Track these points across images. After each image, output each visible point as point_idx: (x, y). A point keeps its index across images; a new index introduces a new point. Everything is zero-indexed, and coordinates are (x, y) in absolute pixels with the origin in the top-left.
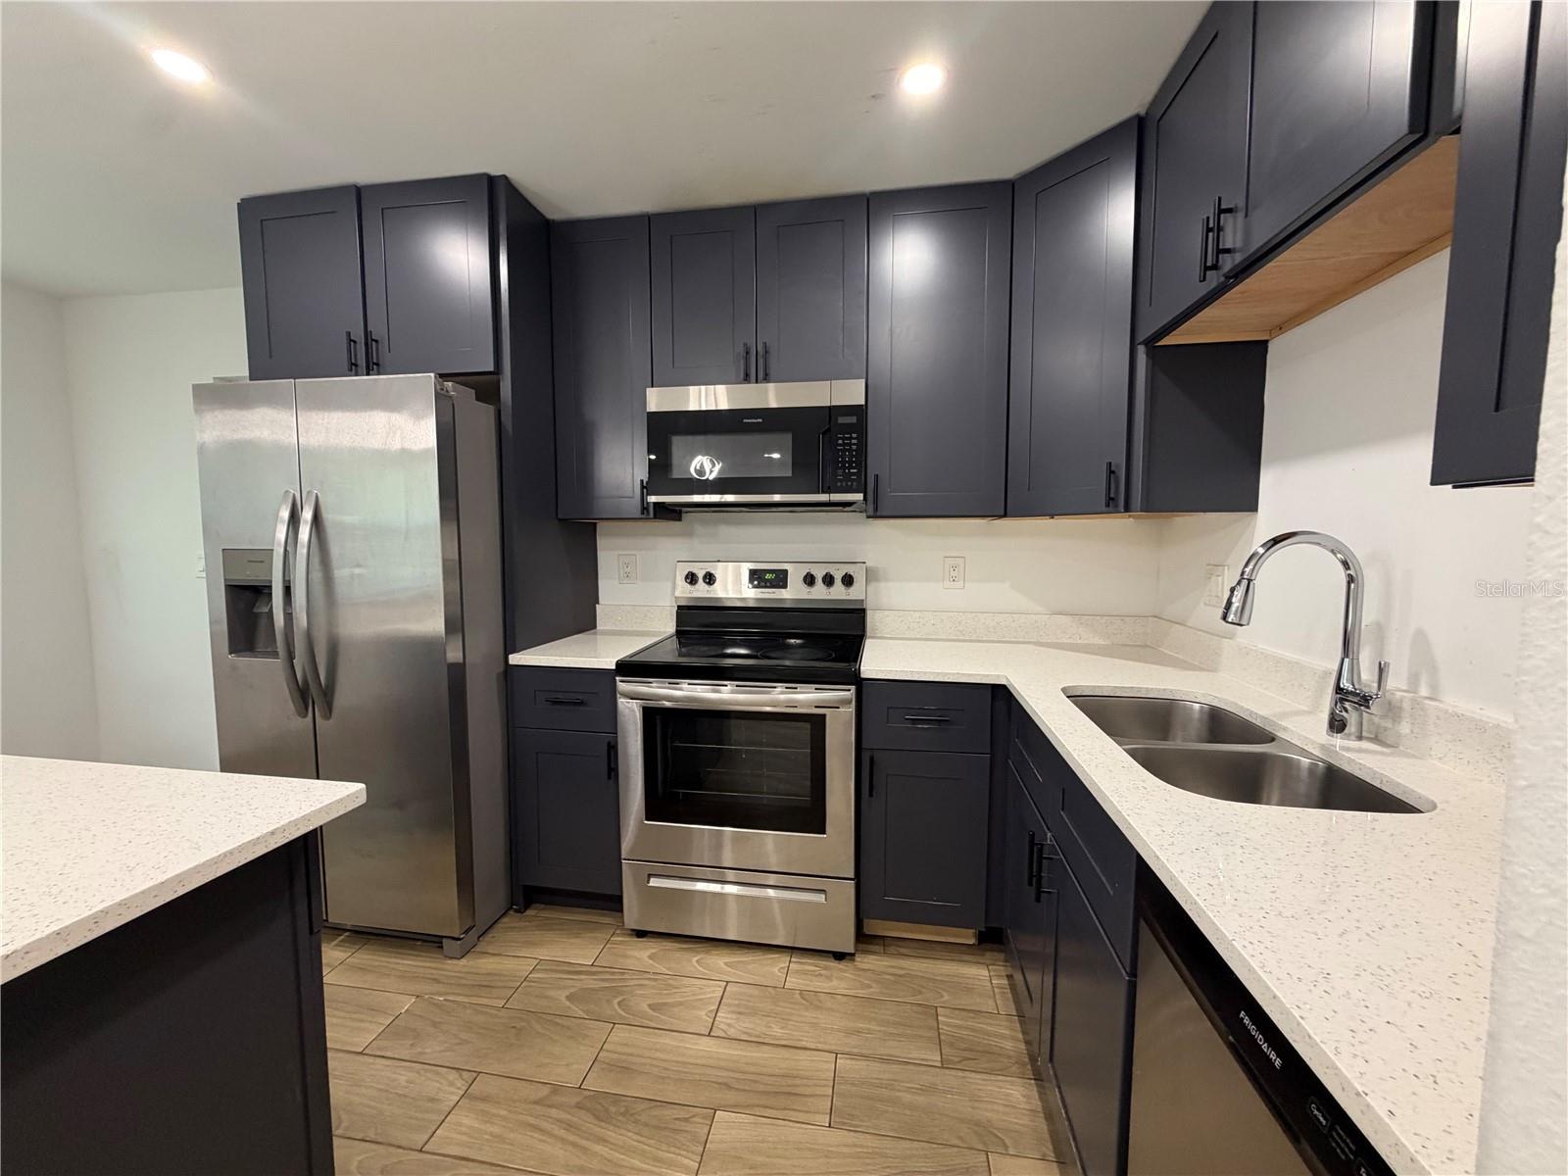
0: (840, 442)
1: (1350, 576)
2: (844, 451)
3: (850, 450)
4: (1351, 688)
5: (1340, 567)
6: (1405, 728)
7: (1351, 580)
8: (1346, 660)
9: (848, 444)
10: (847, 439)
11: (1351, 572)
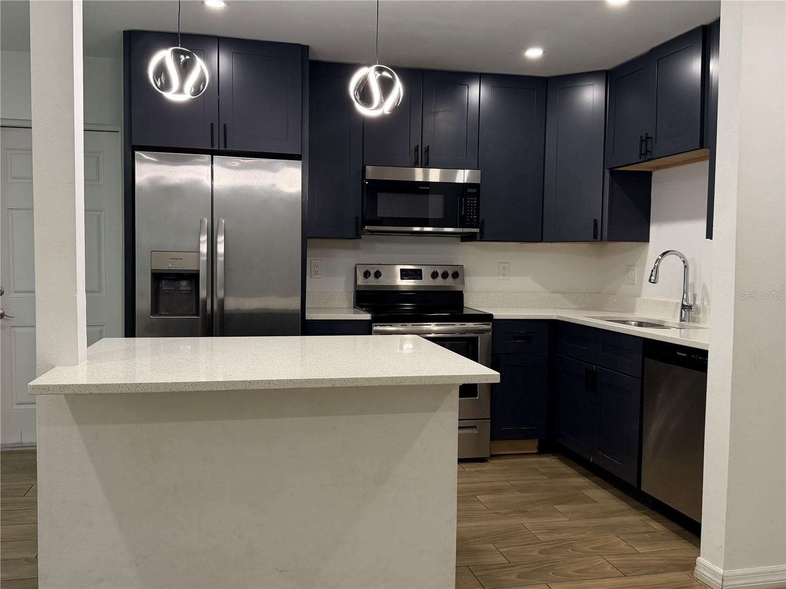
0: (468, 202)
1: (685, 265)
2: (470, 206)
3: (473, 206)
4: (686, 304)
5: (682, 263)
6: (701, 316)
7: (685, 267)
8: (685, 295)
9: (472, 203)
10: (472, 200)
11: (685, 264)
